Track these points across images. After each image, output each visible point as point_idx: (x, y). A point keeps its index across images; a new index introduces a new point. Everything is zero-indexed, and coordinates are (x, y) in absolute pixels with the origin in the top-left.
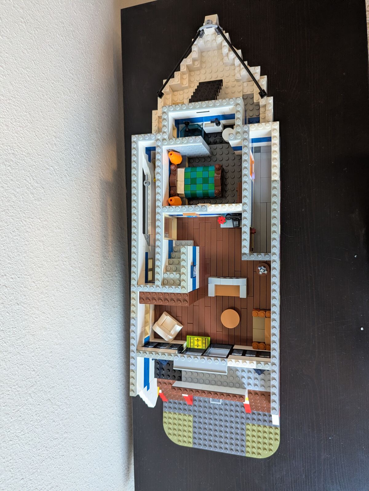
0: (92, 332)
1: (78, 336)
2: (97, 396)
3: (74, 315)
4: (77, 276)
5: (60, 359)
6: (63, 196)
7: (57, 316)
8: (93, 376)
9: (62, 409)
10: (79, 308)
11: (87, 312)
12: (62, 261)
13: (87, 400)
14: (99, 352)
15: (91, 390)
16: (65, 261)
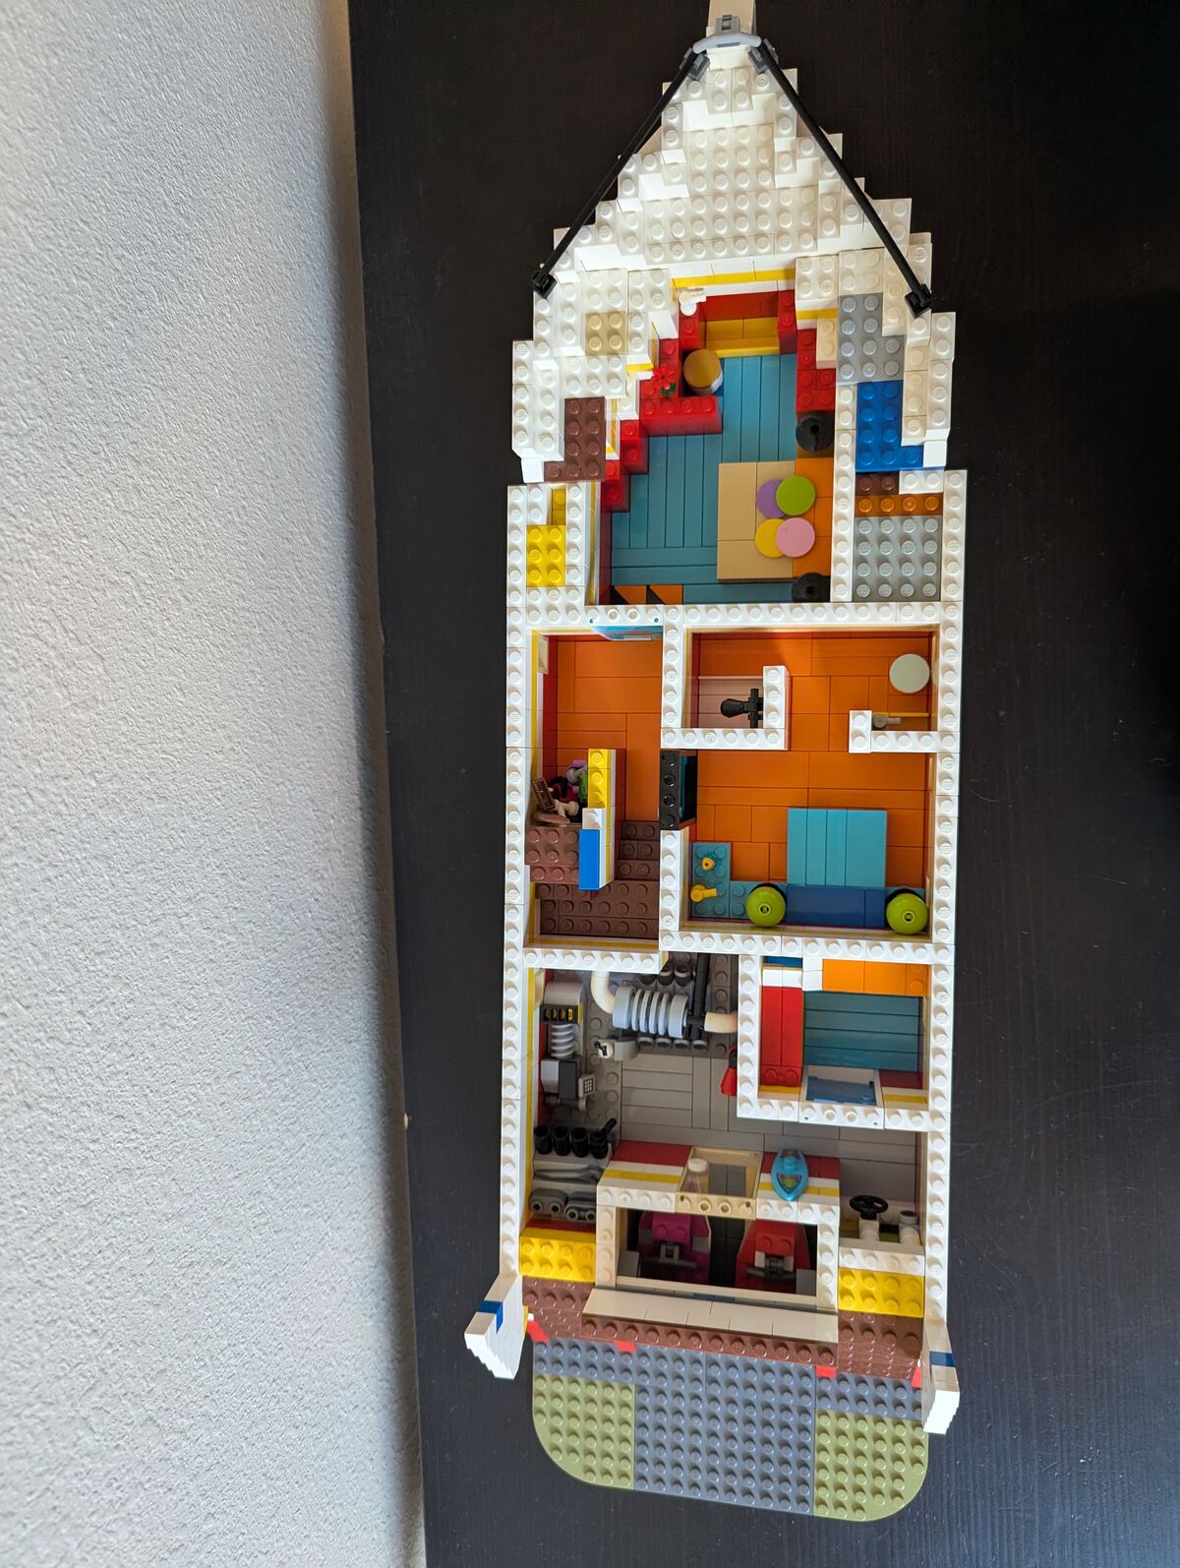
0: (283, 1143)
1: (237, 1170)
2: (303, 1362)
3: (224, 1099)
4: (226, 960)
5: (180, 1267)
6: (172, 678)
7: (165, 1116)
8: (289, 1299)
9: (194, 1439)
10: (237, 1072)
11: (263, 1078)
12: (175, 914)
13: (274, 1384)
14: (305, 1210)
15: (285, 1346)
16: (187, 915)
